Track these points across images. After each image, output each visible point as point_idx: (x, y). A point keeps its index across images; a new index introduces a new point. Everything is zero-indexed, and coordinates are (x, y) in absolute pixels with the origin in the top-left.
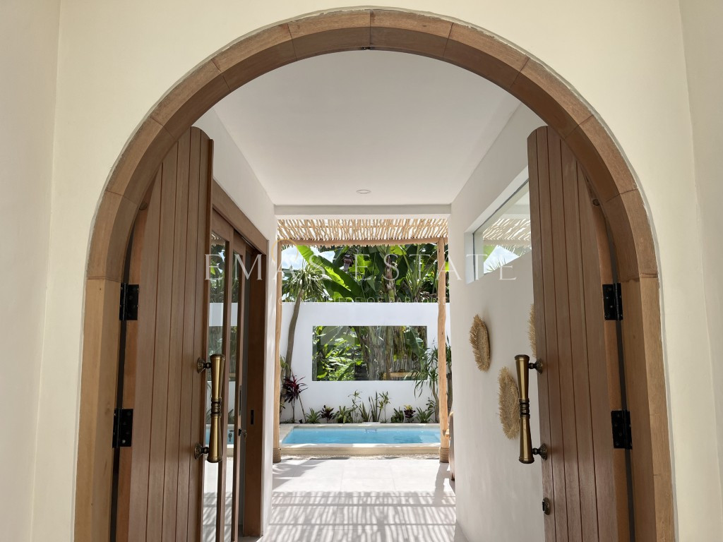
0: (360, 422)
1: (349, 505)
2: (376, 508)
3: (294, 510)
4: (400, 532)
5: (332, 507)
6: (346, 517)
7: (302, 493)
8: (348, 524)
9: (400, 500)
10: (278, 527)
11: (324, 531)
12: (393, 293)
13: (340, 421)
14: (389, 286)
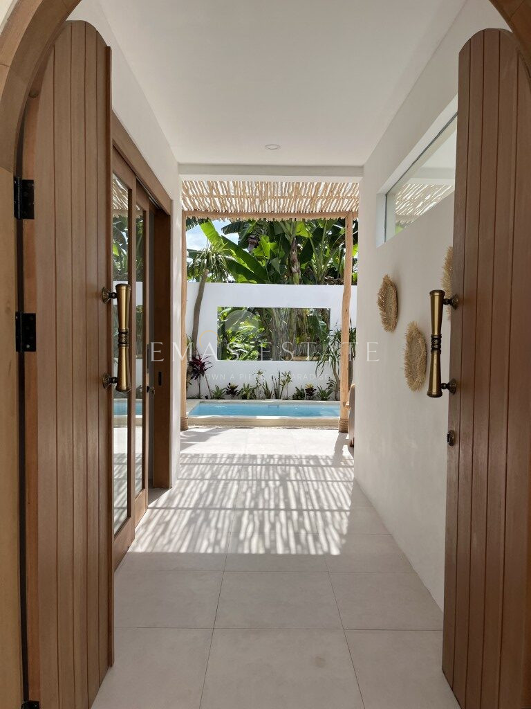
0: (263, 399)
1: (253, 465)
2: (279, 467)
3: (200, 468)
4: (301, 486)
5: (237, 466)
6: (250, 474)
7: (208, 455)
8: (252, 480)
9: (302, 462)
10: (186, 481)
11: (230, 485)
12: (298, 276)
13: (244, 397)
14: (294, 269)
